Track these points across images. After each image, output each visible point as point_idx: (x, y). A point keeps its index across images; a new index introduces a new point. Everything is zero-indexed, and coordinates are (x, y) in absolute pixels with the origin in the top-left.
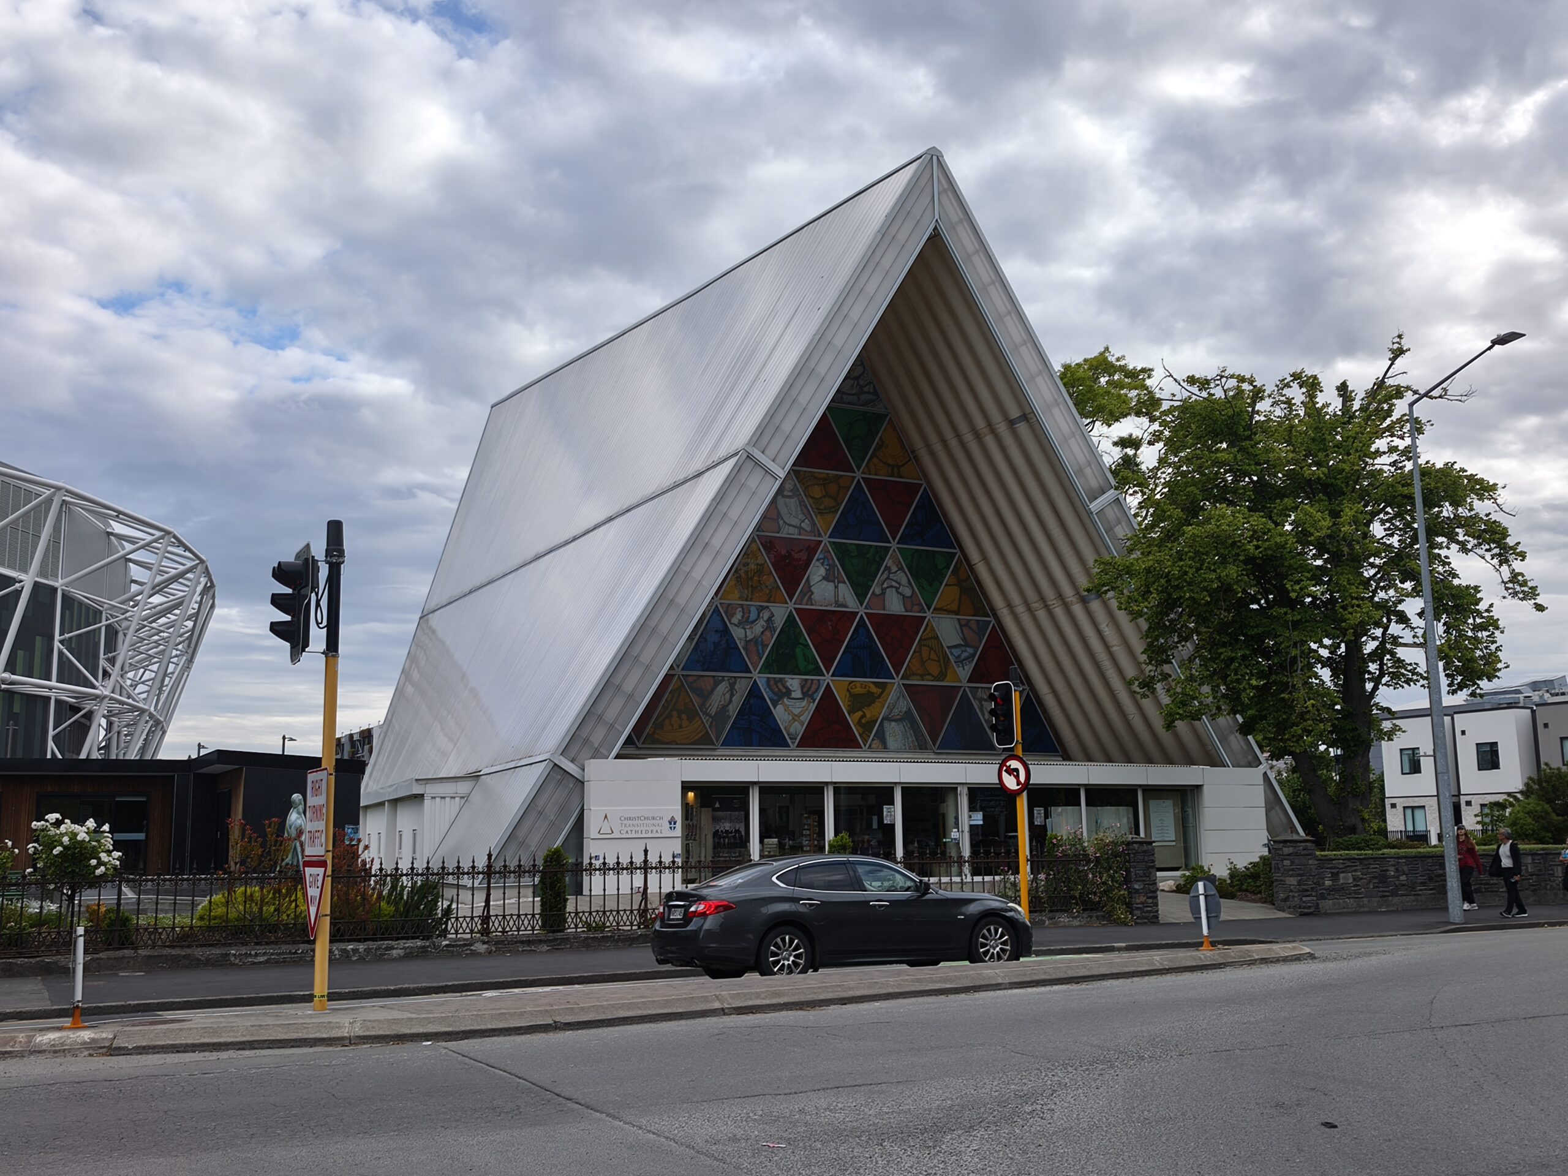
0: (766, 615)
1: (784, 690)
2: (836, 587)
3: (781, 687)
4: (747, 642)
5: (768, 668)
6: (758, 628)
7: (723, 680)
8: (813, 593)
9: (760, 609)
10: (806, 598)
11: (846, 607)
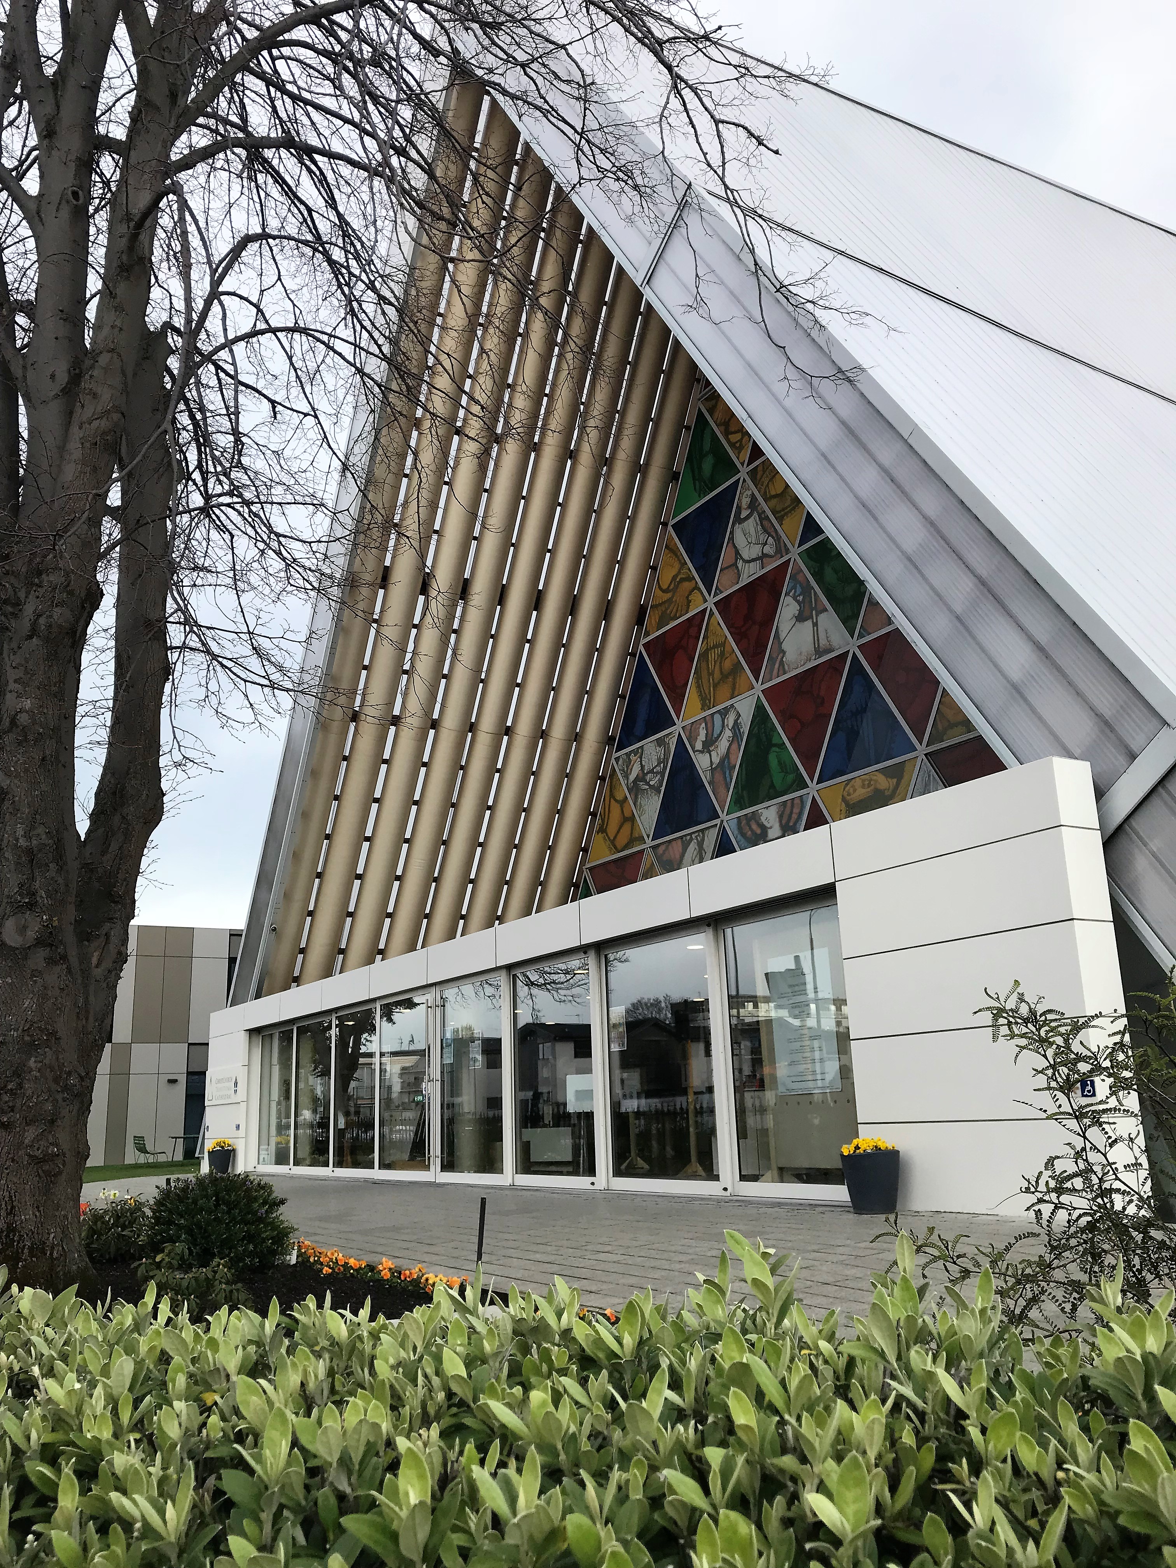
0: (731, 719)
1: (759, 831)
2: (815, 625)
3: (754, 826)
4: (713, 770)
5: (739, 802)
6: (723, 745)
7: (691, 840)
8: (784, 653)
9: (724, 713)
10: (777, 666)
11: (831, 650)
